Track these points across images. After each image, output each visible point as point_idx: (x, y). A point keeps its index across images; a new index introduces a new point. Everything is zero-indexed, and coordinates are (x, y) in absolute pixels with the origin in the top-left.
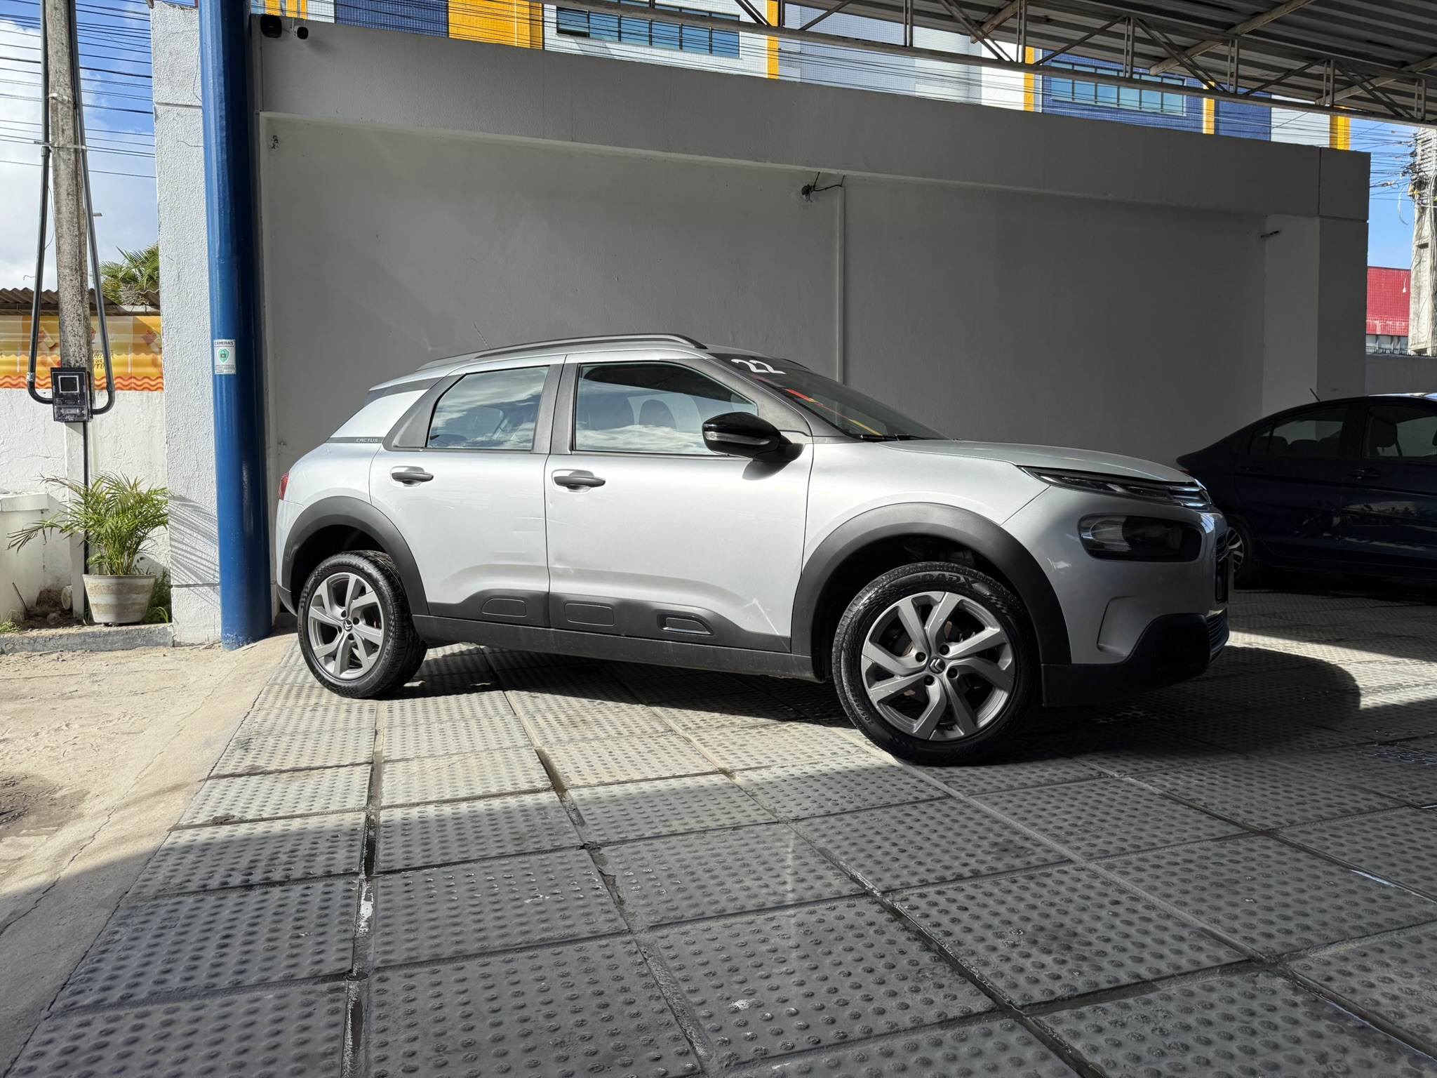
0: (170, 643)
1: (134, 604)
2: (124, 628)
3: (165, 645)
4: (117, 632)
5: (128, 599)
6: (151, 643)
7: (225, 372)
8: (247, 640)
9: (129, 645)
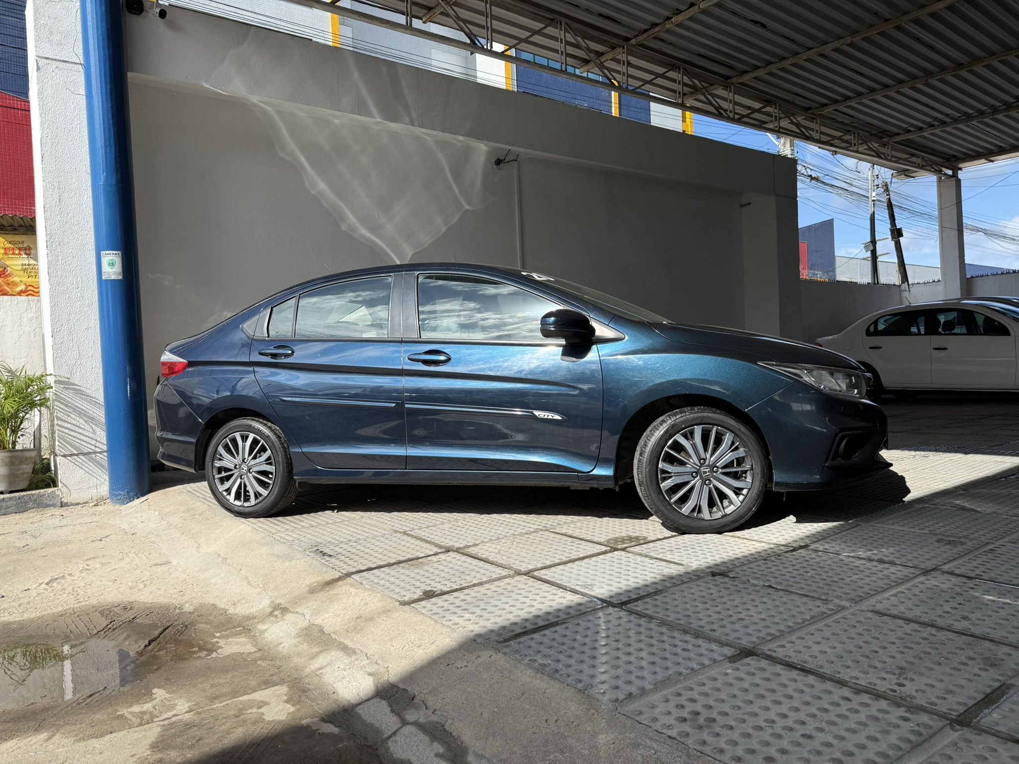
0: (59, 504)
1: (24, 473)
2: (17, 494)
3: (54, 506)
4: (11, 499)
5: (19, 470)
6: (41, 505)
7: (113, 277)
8: (137, 495)
9: (22, 508)
